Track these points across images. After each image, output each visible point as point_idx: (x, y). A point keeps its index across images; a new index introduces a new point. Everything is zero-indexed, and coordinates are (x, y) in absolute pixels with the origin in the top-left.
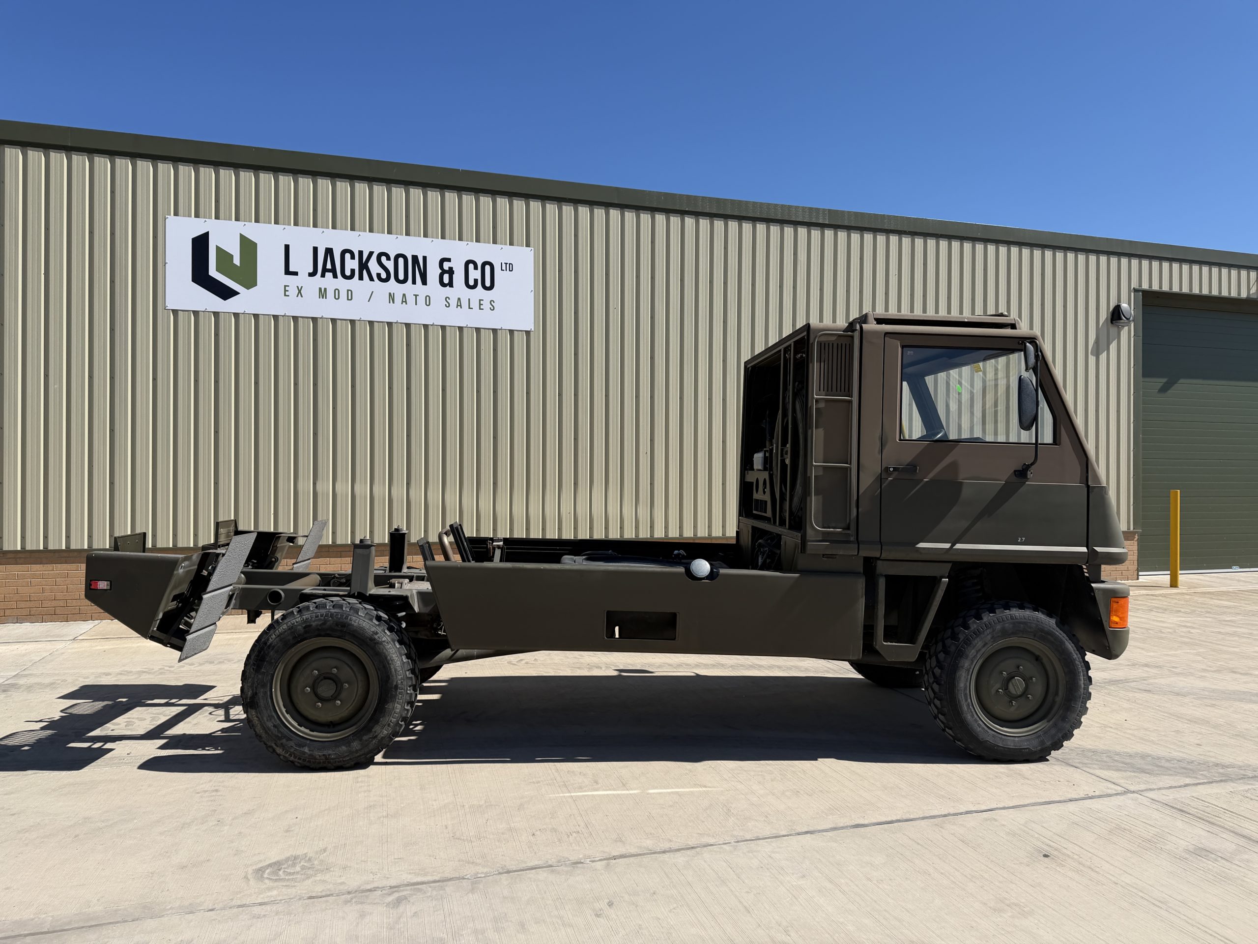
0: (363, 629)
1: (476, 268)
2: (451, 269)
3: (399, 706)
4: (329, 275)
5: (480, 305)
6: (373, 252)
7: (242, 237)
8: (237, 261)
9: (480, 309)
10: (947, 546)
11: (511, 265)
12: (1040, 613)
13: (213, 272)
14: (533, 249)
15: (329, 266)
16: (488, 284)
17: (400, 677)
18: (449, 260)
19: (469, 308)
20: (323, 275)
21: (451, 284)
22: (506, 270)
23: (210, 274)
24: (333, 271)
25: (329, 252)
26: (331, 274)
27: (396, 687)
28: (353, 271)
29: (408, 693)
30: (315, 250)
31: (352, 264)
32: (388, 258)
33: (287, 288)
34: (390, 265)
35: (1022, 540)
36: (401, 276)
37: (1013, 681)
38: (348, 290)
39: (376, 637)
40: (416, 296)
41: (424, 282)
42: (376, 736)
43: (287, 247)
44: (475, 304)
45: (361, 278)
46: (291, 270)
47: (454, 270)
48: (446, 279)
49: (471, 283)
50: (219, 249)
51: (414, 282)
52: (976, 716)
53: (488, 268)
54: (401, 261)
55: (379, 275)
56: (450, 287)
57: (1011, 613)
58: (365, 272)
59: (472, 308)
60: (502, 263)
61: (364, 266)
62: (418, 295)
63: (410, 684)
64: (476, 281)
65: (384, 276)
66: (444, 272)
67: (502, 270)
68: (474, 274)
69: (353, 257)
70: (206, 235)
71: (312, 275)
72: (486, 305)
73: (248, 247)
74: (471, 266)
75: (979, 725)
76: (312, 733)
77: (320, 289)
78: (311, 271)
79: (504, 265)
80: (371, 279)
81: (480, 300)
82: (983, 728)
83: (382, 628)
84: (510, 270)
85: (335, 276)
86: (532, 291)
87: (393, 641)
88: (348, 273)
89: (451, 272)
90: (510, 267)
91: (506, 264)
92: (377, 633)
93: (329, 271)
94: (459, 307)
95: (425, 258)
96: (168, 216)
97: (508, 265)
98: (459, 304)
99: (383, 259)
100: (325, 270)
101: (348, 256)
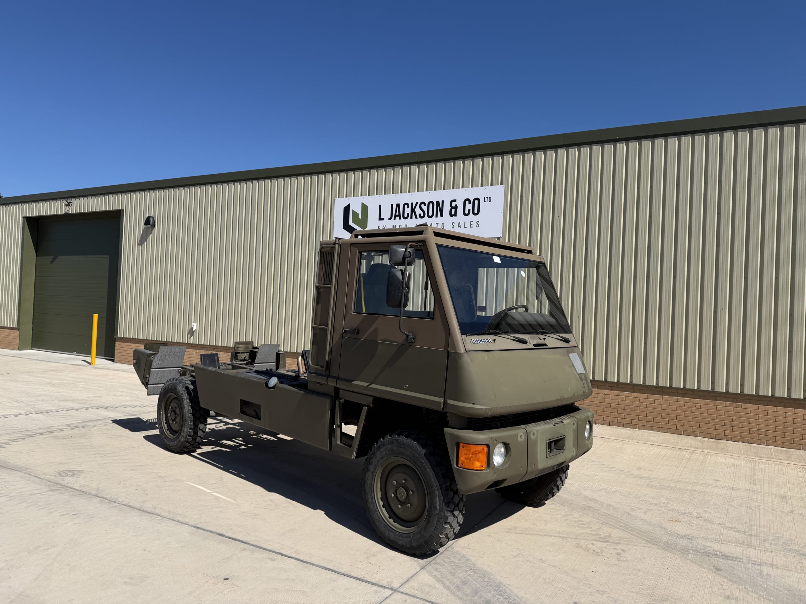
0: (179, 391)
1: (470, 203)
2: (456, 205)
3: (186, 429)
4: (397, 218)
5: (471, 224)
6: (418, 203)
7: (363, 204)
8: (360, 217)
9: (471, 227)
10: (366, 384)
11: (490, 198)
12: (417, 444)
13: (351, 223)
14: (504, 186)
15: (397, 214)
16: (476, 211)
17: (186, 416)
18: (455, 201)
19: (465, 227)
20: (395, 219)
21: (455, 215)
22: (487, 201)
23: (350, 224)
24: (399, 216)
25: (398, 205)
26: (398, 217)
27: (185, 419)
28: (408, 214)
29: (189, 424)
30: (392, 205)
31: (408, 211)
32: (425, 205)
33: (379, 227)
34: (425, 208)
35: (406, 386)
36: (430, 214)
37: (399, 489)
38: (405, 225)
39: (182, 396)
40: (437, 224)
41: (442, 216)
42: (180, 441)
43: (380, 206)
44: (468, 225)
45: (411, 218)
46: (381, 218)
47: (457, 206)
48: (453, 213)
49: (467, 212)
50: (353, 211)
51: (437, 216)
52: (376, 507)
53: (476, 202)
54: (431, 205)
55: (420, 215)
56: (455, 216)
57: (400, 439)
58: (413, 214)
59: (466, 227)
60: (485, 198)
61: (413, 211)
62: (438, 223)
63: (190, 420)
64: (469, 210)
65: (422, 215)
66: (452, 208)
67: (485, 202)
68: (469, 207)
69: (408, 207)
70: (349, 205)
71: (390, 219)
72: (474, 224)
73: (365, 208)
74: (467, 202)
75: (377, 516)
76: (169, 434)
77: (393, 226)
78: (390, 217)
79: (486, 199)
80: (416, 217)
81: (471, 222)
82: (379, 518)
83: (185, 392)
84: (489, 201)
85: (400, 218)
86: (502, 212)
87: (187, 399)
88: (406, 216)
89: (456, 207)
90: (489, 199)
91: (487, 197)
92: (182, 394)
93: (397, 216)
94: (459, 227)
95: (443, 202)
96: (335, 199)
97: (488, 198)
98: (459, 226)
99: (423, 205)
100: (396, 216)
101: (406, 206)
